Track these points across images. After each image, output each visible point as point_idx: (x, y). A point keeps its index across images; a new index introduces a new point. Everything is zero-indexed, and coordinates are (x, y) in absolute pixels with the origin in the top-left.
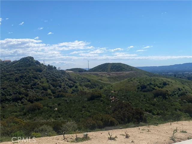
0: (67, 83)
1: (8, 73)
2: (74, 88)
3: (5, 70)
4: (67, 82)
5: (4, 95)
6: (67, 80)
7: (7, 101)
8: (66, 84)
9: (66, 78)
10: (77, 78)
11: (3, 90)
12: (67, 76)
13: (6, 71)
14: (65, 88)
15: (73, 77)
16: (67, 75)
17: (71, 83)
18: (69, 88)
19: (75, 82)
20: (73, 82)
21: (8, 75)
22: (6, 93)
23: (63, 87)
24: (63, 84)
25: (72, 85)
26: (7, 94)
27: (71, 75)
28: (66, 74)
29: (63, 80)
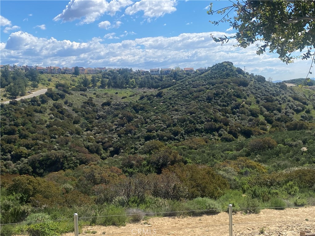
0: (292, 105)
1: (195, 89)
2: (303, 113)
3: (190, 84)
4: (290, 104)
5: (193, 122)
6: (291, 99)
7: (197, 132)
8: (290, 107)
9: (290, 96)
10: (307, 96)
11: (191, 115)
12: (291, 93)
13: (192, 86)
14: (288, 114)
15: (300, 95)
16: (291, 91)
17: (299, 105)
18: (295, 113)
19: (305, 103)
20: (301, 104)
21: (195, 91)
22: (195, 119)
23: (284, 111)
24: (283, 106)
25: (299, 108)
26: (197, 121)
27: (296, 92)
28: (288, 90)
29: (285, 100)
